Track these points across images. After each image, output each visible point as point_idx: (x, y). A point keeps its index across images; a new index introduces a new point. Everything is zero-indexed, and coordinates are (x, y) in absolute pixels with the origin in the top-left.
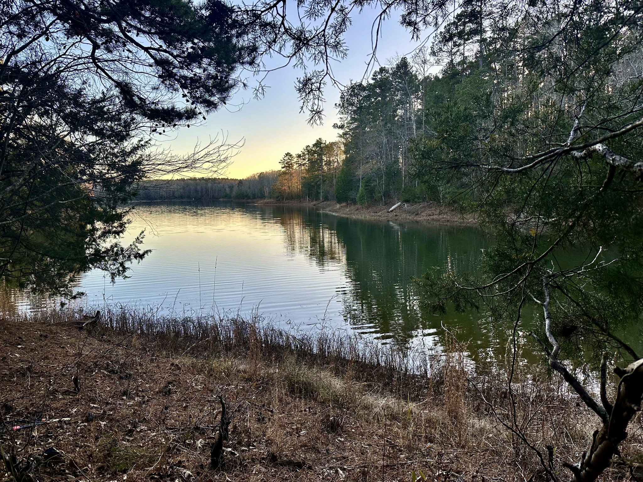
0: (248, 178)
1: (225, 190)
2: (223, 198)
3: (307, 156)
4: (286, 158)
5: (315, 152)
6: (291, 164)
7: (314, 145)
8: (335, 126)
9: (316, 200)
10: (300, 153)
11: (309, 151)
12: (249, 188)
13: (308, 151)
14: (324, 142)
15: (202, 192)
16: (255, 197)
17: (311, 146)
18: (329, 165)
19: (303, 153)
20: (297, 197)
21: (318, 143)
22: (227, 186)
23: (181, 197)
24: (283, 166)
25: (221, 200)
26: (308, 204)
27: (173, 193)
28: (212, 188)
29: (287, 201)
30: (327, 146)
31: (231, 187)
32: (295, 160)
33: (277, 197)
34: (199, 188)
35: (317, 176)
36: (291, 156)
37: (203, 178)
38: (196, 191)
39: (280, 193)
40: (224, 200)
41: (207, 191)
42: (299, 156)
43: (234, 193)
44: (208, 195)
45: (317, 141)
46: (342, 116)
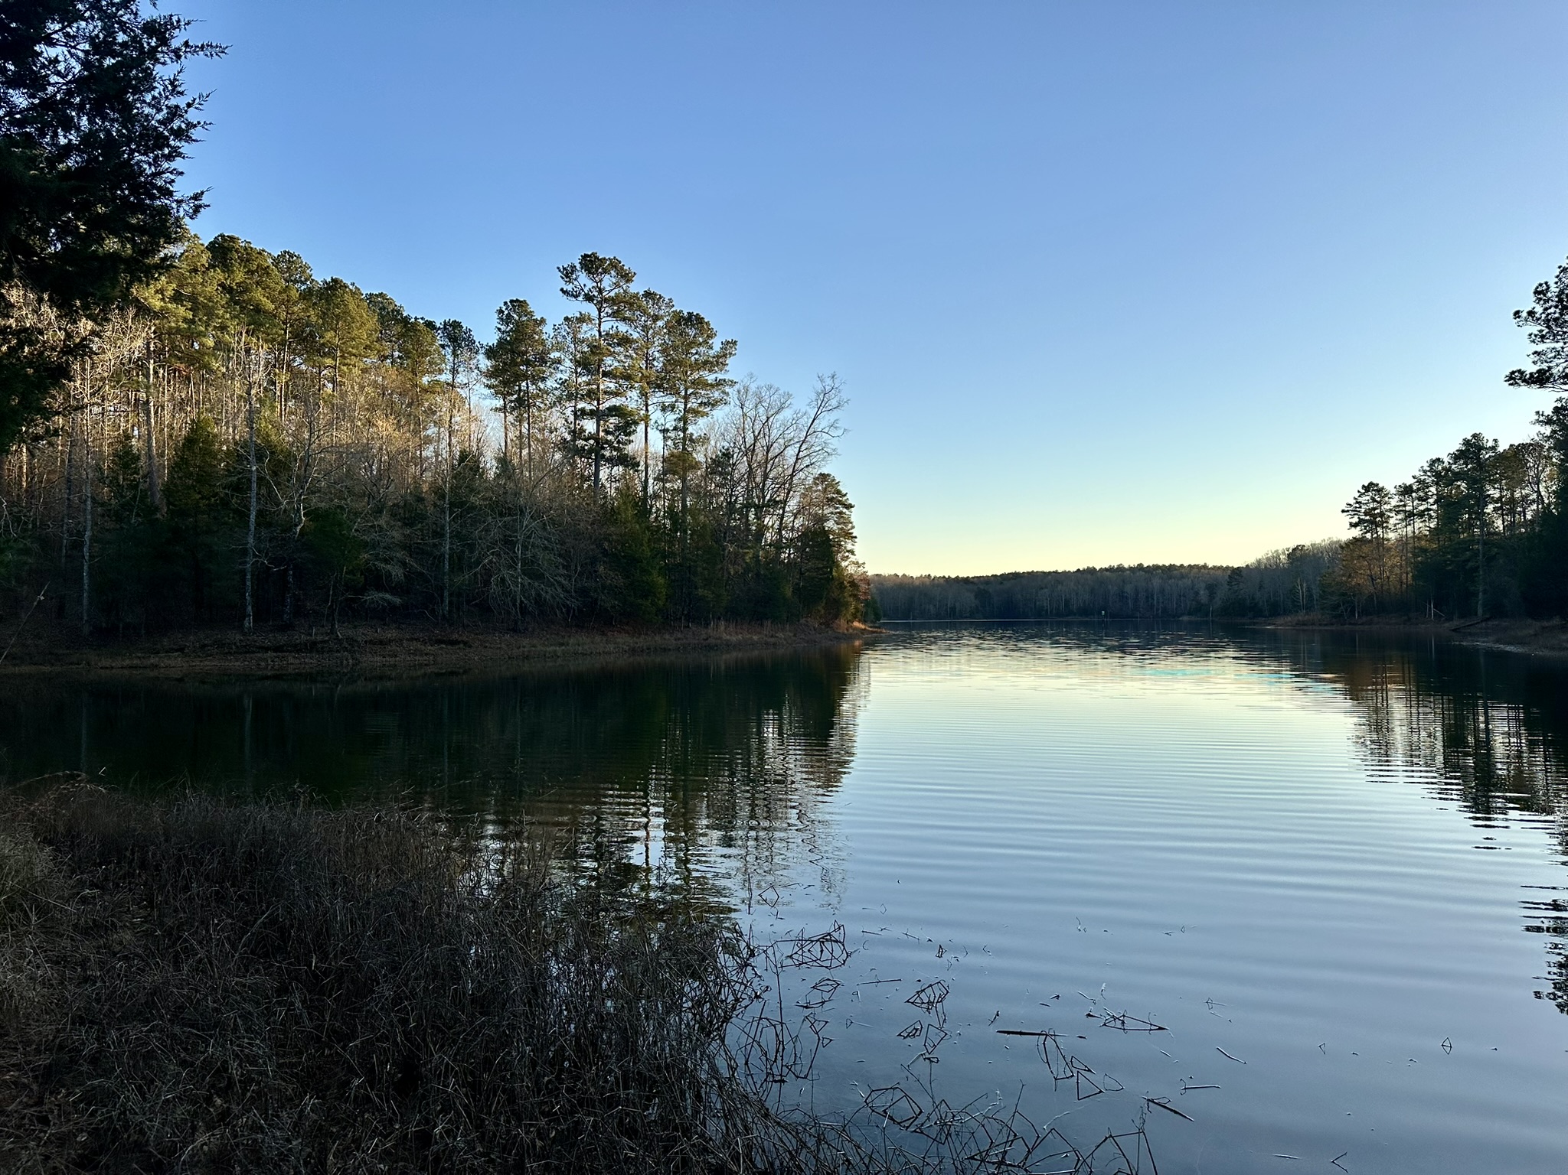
0: (1259, 562)
1: (1197, 593)
2: (1190, 614)
3: (1433, 489)
4: (1364, 499)
5: (1458, 476)
6: (1382, 514)
7: (1457, 457)
8: (1516, 378)
9: (1462, 616)
10: (1410, 481)
11: (1439, 473)
12: (1261, 587)
13: (1437, 475)
14: (1490, 444)
15: (1136, 600)
16: (1275, 610)
17: (1447, 460)
18: (1512, 512)
19: (1419, 482)
20: (1402, 605)
21: (1472, 449)
22: (1203, 585)
23: (1085, 611)
24: (1355, 520)
25: (1185, 618)
26: (1433, 627)
27: (1067, 602)
28: (1162, 591)
29: (1364, 619)
30: (1502, 458)
31: (1212, 588)
32: (1394, 502)
33: (1336, 607)
34: (1129, 589)
35: (1465, 545)
36: (1380, 490)
37: (1140, 565)
38: (1122, 596)
39: (1343, 594)
40: (1193, 618)
41: (1149, 596)
42: (1406, 490)
43: (1218, 603)
44: (1152, 606)
45: (1467, 442)
46: (1541, 347)
